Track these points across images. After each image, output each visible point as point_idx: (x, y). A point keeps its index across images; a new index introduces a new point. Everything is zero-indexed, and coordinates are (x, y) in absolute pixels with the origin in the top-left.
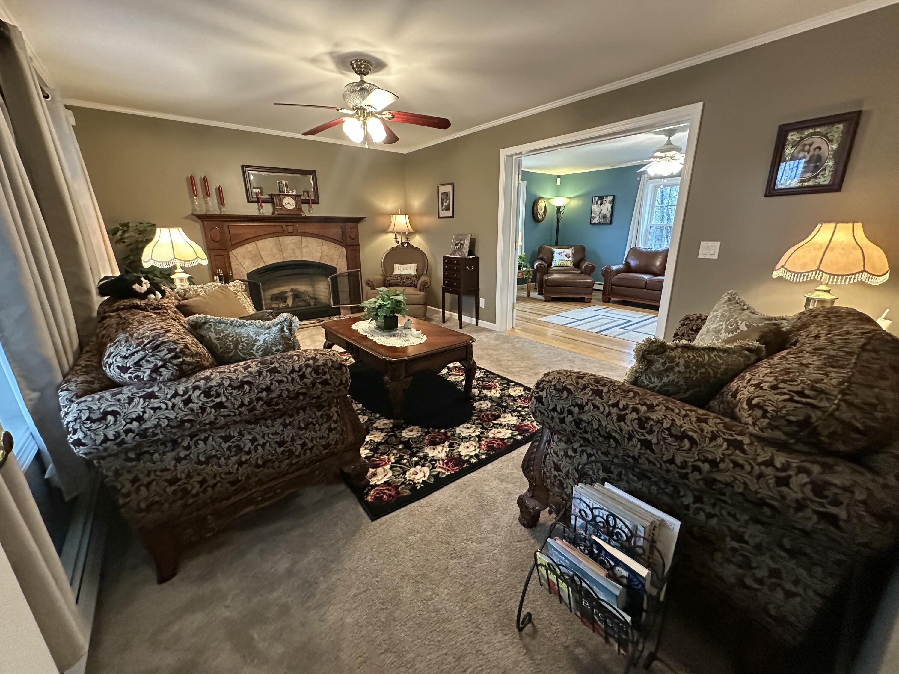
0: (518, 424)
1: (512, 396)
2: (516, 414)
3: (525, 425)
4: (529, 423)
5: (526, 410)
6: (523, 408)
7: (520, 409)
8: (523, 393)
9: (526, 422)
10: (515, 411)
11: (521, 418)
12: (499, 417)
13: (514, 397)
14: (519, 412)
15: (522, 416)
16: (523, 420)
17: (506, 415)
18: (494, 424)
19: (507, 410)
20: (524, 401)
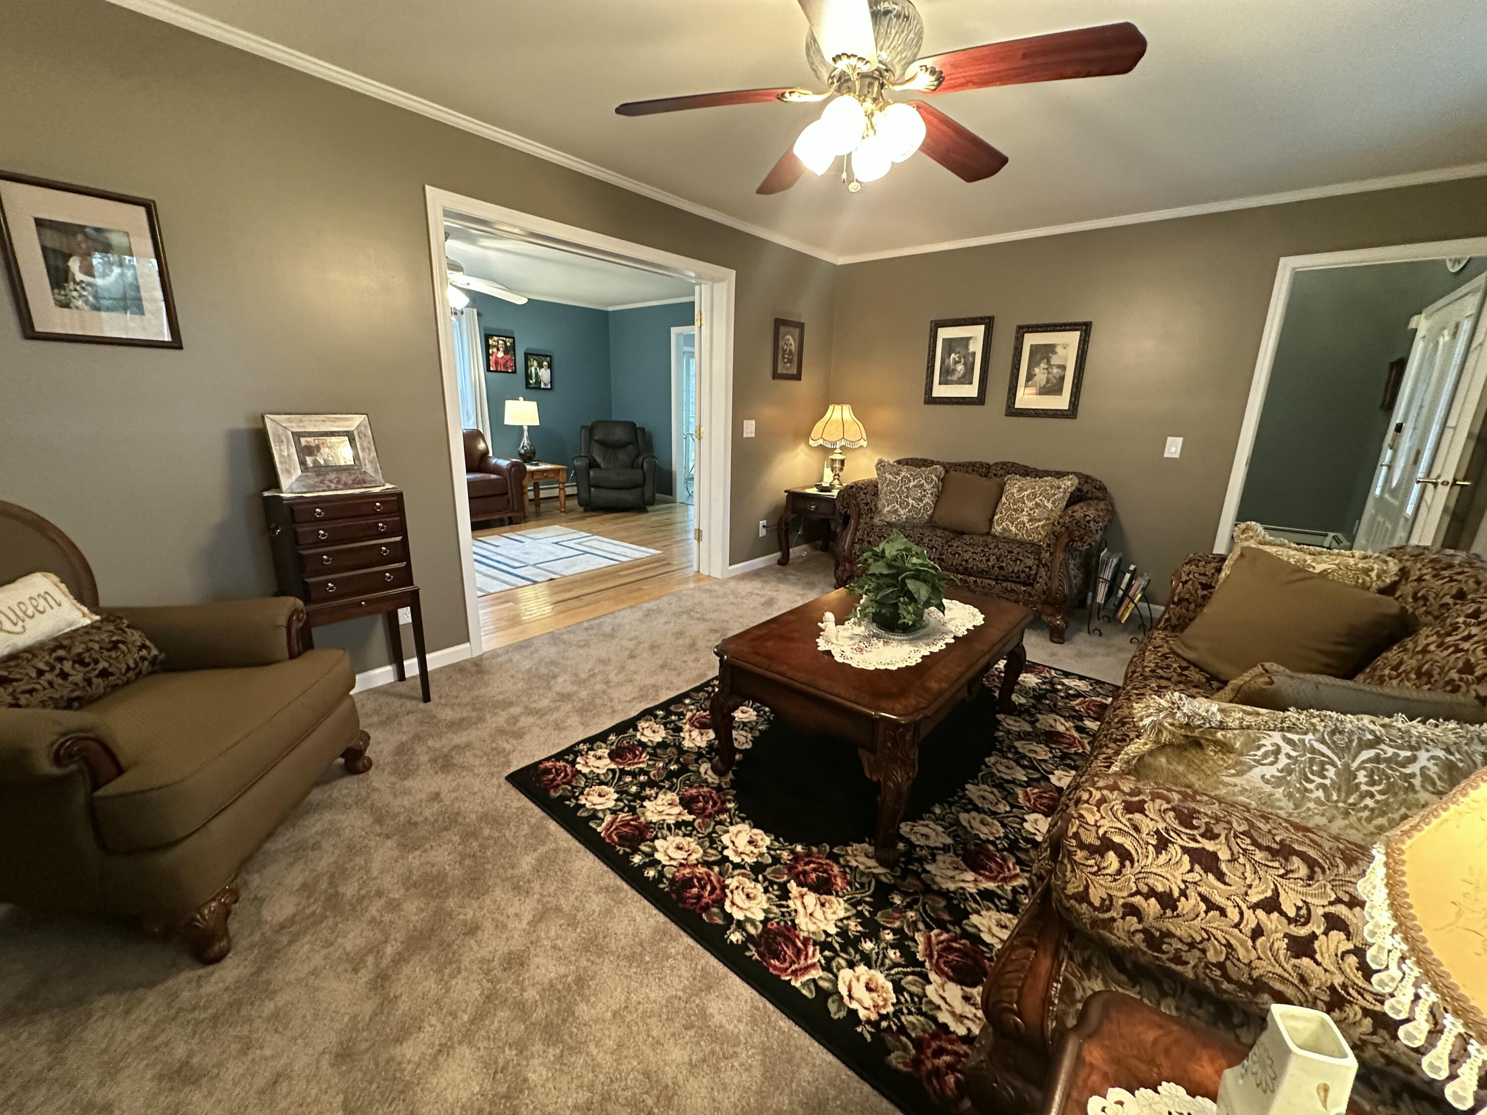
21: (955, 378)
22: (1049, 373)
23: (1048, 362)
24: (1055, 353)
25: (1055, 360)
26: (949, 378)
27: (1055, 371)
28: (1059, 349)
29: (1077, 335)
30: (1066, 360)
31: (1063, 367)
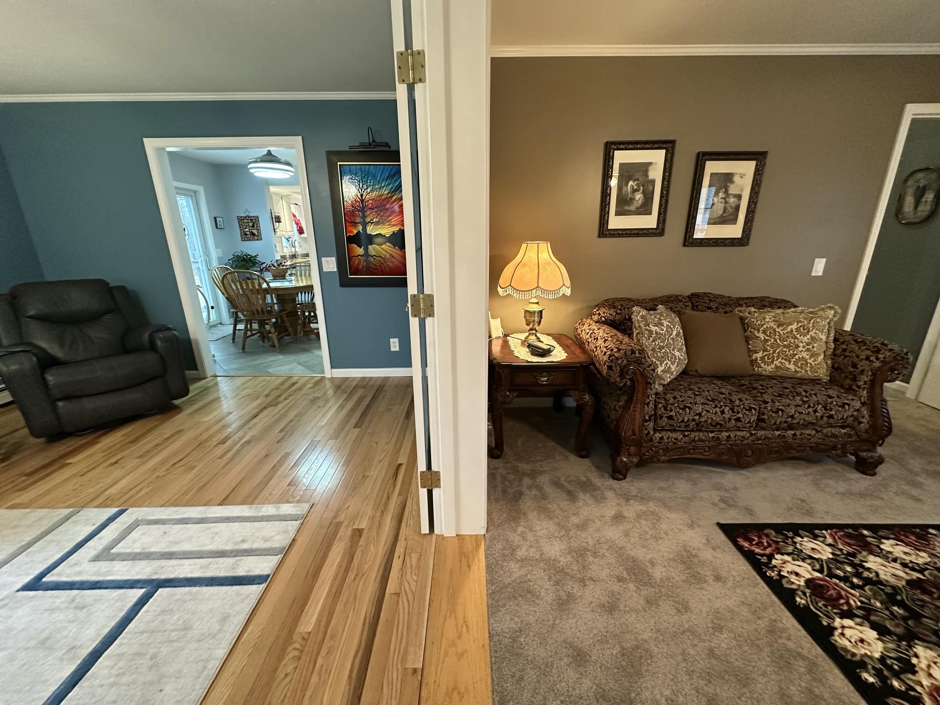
0: (864, 553)
1: (874, 626)
2: (866, 574)
3: (850, 545)
4: (841, 546)
5: (839, 572)
6: (845, 579)
7: (855, 580)
8: (838, 622)
9: (846, 549)
10: (868, 581)
11: (857, 561)
12: (910, 583)
13: (866, 618)
14: (858, 575)
15: (852, 564)
16: (854, 555)
17: (893, 581)
18: (921, 571)
19: (889, 590)
20: (840, 597)
21: (633, 208)
22: (726, 202)
23: (726, 192)
24: (732, 182)
25: (733, 190)
26: (627, 208)
27: (732, 200)
28: (736, 178)
29: (752, 165)
30: (742, 190)
31: (739, 197)
